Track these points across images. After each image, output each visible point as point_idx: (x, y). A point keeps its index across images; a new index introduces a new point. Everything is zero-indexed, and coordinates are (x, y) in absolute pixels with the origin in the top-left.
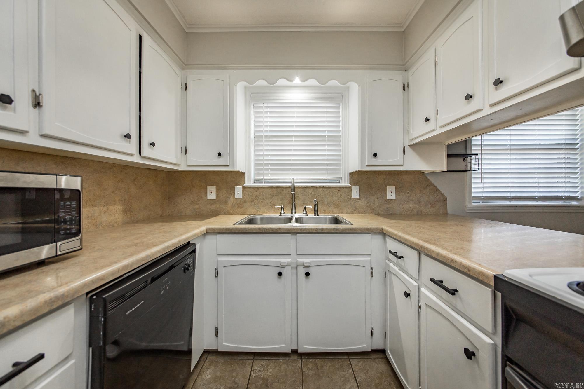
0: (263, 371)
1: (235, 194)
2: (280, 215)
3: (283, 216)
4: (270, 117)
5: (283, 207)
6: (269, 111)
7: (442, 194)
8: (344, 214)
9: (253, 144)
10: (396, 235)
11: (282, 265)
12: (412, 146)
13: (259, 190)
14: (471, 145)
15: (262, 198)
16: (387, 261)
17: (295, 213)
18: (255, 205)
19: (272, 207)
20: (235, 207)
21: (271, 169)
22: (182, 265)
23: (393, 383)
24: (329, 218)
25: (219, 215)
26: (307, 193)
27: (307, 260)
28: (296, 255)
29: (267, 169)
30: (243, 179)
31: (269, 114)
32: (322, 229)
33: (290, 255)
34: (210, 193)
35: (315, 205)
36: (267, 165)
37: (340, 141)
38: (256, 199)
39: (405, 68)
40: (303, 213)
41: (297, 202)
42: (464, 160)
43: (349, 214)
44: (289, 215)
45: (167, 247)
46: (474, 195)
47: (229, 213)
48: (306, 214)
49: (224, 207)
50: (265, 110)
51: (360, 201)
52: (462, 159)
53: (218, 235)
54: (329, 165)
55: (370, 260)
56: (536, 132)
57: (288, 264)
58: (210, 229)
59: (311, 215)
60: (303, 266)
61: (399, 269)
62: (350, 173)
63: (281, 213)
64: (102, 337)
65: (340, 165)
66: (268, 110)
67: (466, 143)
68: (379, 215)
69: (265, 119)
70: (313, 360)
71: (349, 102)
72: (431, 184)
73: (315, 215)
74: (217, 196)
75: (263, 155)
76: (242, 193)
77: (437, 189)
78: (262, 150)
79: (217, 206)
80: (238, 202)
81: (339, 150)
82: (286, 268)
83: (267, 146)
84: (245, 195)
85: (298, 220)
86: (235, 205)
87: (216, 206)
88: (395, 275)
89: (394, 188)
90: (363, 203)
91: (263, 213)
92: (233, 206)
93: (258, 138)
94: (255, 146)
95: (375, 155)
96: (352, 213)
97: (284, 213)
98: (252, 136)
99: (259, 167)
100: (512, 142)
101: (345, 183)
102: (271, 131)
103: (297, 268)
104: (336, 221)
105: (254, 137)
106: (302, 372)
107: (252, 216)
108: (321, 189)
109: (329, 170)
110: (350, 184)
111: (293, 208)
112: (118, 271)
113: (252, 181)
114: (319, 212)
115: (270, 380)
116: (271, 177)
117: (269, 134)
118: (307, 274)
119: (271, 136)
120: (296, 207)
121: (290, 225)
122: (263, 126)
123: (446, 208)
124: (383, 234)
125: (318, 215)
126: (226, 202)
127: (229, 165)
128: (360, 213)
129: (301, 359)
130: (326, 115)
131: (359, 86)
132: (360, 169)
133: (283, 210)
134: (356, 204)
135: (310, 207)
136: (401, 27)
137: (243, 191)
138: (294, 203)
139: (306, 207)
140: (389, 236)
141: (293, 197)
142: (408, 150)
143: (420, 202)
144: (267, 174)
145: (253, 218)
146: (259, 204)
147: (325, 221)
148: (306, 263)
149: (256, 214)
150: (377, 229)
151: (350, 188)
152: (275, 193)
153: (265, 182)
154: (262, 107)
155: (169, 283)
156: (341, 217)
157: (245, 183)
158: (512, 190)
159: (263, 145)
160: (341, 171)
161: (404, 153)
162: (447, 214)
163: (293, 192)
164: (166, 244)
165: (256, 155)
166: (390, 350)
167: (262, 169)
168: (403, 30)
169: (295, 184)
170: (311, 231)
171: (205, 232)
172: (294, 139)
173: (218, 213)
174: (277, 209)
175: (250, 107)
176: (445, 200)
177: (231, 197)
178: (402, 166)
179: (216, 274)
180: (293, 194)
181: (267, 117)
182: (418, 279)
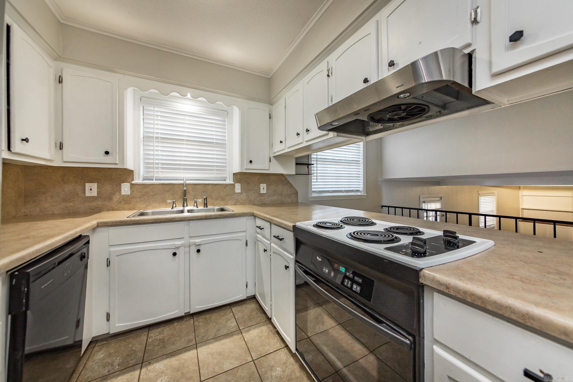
0: (159, 335)
1: (121, 190)
2: (172, 209)
3: (175, 209)
4: (161, 120)
5: (175, 201)
6: (160, 116)
7: (295, 190)
8: (229, 205)
9: (142, 144)
10: (260, 215)
11: (176, 246)
12: (276, 157)
13: (149, 187)
14: (311, 158)
15: (152, 194)
16: (256, 234)
17: (187, 206)
18: (145, 201)
19: (164, 202)
20: (122, 203)
21: (162, 168)
22: (79, 253)
23: (259, 312)
24: (216, 208)
25: (101, 212)
26: (197, 189)
27: (198, 241)
28: (189, 237)
29: (158, 168)
30: (131, 176)
31: (159, 118)
32: (211, 216)
33: (184, 238)
34: (89, 189)
35: (205, 199)
36: (158, 164)
37: (225, 148)
38: (146, 195)
39: (271, 103)
40: (194, 206)
41: (188, 197)
42: (308, 167)
43: (233, 205)
44: (181, 208)
45: (67, 237)
46: (313, 190)
47: (113, 209)
48: (197, 207)
49: (108, 204)
50: (156, 114)
51: (241, 195)
52: (306, 166)
53: (110, 228)
54: (217, 166)
55: (246, 235)
56: (343, 153)
57: (182, 246)
58: (101, 223)
59: (201, 207)
60: (195, 245)
61: (262, 237)
62: (233, 174)
63: (173, 207)
64: (24, 304)
65: (225, 167)
66: (159, 114)
67: (308, 157)
68: (255, 205)
69: (156, 122)
70: (203, 316)
71: (232, 119)
72: (288, 183)
73: (204, 207)
74: (98, 193)
75: (153, 155)
76: (129, 190)
77: (292, 186)
78: (153, 150)
79: (100, 203)
80: (124, 199)
81: (225, 155)
82: (180, 249)
83: (158, 146)
84: (133, 192)
85: (189, 211)
86: (121, 201)
87: (97, 203)
88: (260, 241)
89: (265, 185)
90: (243, 196)
91: (154, 207)
92: (119, 202)
93: (147, 138)
94: (144, 145)
95: (251, 162)
96: (235, 204)
97: (176, 207)
98: (142, 136)
99: (148, 165)
100: (333, 158)
101: (230, 181)
102: (162, 134)
103: (189, 246)
104: (222, 210)
105: (143, 137)
106: (194, 326)
107: (142, 211)
108: (210, 186)
109: (217, 170)
110: (233, 182)
111: (185, 202)
112: (33, 254)
113: (141, 178)
114: (208, 205)
115: (166, 338)
116: (161, 175)
117: (160, 136)
118: (198, 251)
119: (162, 138)
120: (187, 201)
121: (182, 215)
122: (153, 128)
123: (298, 198)
124: (254, 216)
125: (207, 207)
126: (110, 199)
127: (118, 163)
128: (242, 204)
129: (193, 318)
130: (214, 125)
131: (239, 110)
132: (240, 172)
133: (175, 204)
134: (238, 197)
135: (200, 201)
136: (268, 75)
137: (131, 188)
138: (185, 198)
139: (196, 201)
140: (258, 217)
141: (184, 193)
142: (272, 159)
143: (282, 195)
144: (158, 172)
145: (144, 212)
146: (149, 199)
147: (213, 210)
148: (197, 242)
149: (146, 208)
150: (250, 213)
151: (234, 185)
152: (166, 189)
153: (156, 180)
154: (153, 111)
155: (70, 268)
156: (226, 208)
157: (133, 180)
158: (332, 186)
159: (153, 146)
160: (226, 171)
161: (270, 161)
162: (298, 202)
163: (185, 189)
164: (66, 235)
165: (145, 154)
166: (259, 295)
167: (153, 168)
168: (269, 77)
169: (186, 182)
170: (201, 218)
171: (96, 226)
172: (185, 143)
173: (99, 210)
174: (169, 203)
175: (139, 109)
176: (296, 193)
177: (117, 193)
178: (269, 170)
179: (109, 263)
180: (184, 190)
181: (157, 120)
182: (270, 239)
